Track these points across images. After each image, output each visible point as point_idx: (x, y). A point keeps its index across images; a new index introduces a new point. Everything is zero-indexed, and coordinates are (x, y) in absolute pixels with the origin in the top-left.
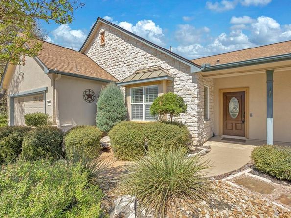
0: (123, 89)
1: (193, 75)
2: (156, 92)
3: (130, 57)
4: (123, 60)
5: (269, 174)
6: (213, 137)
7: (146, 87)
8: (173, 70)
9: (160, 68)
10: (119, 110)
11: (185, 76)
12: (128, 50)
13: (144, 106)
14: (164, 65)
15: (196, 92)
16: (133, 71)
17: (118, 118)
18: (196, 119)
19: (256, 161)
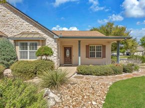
0: (12, 42)
1: (55, 39)
2: (36, 45)
3: (18, 24)
4: (12, 24)
5: (82, 74)
6: (61, 65)
7: (30, 42)
8: (45, 36)
9: (38, 33)
10: (12, 54)
11: (51, 39)
12: (16, 19)
13: (28, 52)
14: (40, 32)
15: (56, 47)
16: (20, 32)
17: (11, 59)
18: (56, 58)
19: (78, 70)
